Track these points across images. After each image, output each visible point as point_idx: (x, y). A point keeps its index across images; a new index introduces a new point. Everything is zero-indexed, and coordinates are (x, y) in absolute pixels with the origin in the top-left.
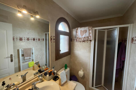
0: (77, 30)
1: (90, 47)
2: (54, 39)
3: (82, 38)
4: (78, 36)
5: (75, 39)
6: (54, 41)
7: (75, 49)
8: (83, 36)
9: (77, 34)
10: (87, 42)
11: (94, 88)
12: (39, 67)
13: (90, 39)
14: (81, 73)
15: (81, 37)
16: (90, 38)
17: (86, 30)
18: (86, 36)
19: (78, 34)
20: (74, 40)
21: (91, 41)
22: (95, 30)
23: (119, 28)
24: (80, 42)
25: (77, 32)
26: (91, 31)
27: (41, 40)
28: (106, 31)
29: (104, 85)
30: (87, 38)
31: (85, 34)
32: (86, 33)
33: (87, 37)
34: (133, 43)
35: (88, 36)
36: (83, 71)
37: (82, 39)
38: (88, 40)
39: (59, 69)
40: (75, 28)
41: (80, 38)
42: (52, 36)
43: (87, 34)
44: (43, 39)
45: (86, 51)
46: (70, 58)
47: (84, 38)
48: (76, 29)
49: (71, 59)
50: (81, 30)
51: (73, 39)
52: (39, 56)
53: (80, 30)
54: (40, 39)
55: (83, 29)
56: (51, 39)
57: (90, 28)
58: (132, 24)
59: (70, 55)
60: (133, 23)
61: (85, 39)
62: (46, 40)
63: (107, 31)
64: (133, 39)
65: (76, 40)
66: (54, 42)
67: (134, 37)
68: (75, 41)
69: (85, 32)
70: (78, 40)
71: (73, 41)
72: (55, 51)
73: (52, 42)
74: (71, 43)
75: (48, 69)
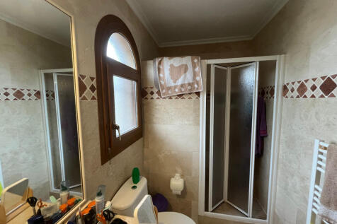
0: (160, 63)
1: (197, 110)
2: (92, 88)
3: (175, 87)
4: (163, 83)
5: (155, 90)
6: (95, 94)
7: (155, 120)
8: (179, 82)
9: (161, 75)
10: (190, 98)
11: (209, 214)
12: (32, 202)
13: (197, 89)
14: (177, 183)
15: (173, 84)
16: (196, 86)
17: (186, 66)
18: (186, 82)
19: (164, 75)
20: (152, 93)
21: (199, 96)
22: (209, 66)
23: (258, 63)
24: (170, 98)
25: (159, 69)
26: (197, 69)
27: (29, 95)
28: (229, 70)
29: (228, 200)
30: (189, 88)
31: (182, 77)
32: (185, 72)
33: (189, 84)
34: (287, 97)
35: (191, 82)
36: (182, 176)
37: (177, 90)
38: (190, 94)
39: (116, 188)
40: (152, 58)
41: (169, 88)
42: (83, 77)
43: (188, 77)
44: (38, 94)
45: (186, 122)
46: (144, 145)
47: (182, 86)
48: (158, 60)
49: (145, 150)
50: (172, 66)
51: (149, 91)
52: (24, 154)
53: (168, 63)
54: (25, 92)
55: (177, 62)
56: (82, 88)
57: (196, 61)
58: (283, 55)
59: (142, 139)
60: (285, 53)
61: (183, 90)
62: (50, 95)
63: (232, 70)
64: (285, 88)
65: (159, 93)
66: (93, 98)
67: (288, 84)
68: (156, 96)
69: (183, 71)
70: (164, 94)
71: (149, 96)
72: (97, 131)
73: (84, 98)
74: (144, 101)
75: (77, 202)
